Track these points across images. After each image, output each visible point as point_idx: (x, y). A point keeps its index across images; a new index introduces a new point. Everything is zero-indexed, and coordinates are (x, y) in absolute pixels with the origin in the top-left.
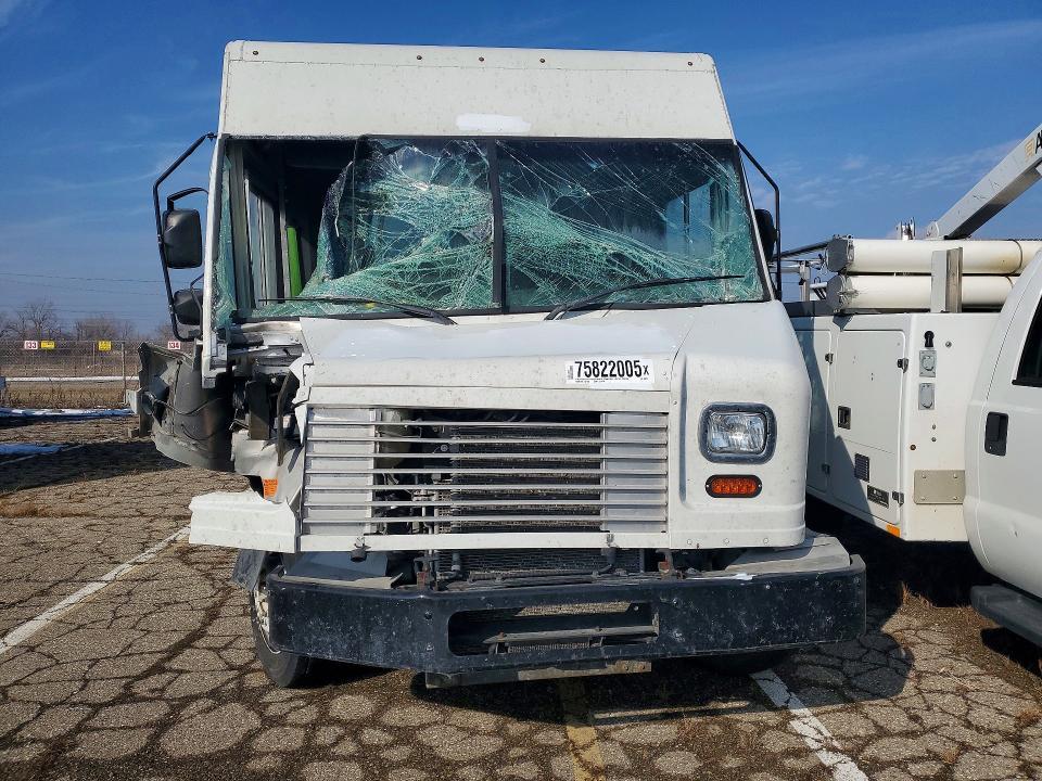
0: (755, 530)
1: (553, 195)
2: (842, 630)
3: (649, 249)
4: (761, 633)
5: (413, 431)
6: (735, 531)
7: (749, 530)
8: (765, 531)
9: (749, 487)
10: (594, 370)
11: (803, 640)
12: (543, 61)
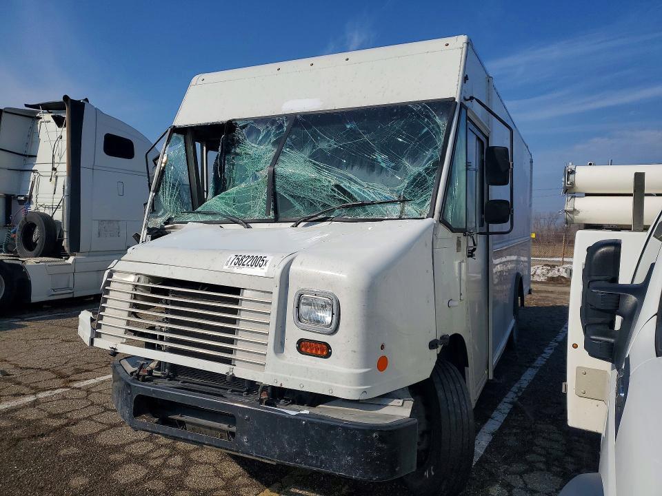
0: (323, 382)
1: (314, 147)
2: (359, 470)
3: (359, 181)
4: (297, 454)
5: (154, 291)
6: (309, 380)
7: (319, 381)
8: (330, 384)
9: (323, 351)
10: (240, 262)
11: (328, 468)
12: (347, 60)
